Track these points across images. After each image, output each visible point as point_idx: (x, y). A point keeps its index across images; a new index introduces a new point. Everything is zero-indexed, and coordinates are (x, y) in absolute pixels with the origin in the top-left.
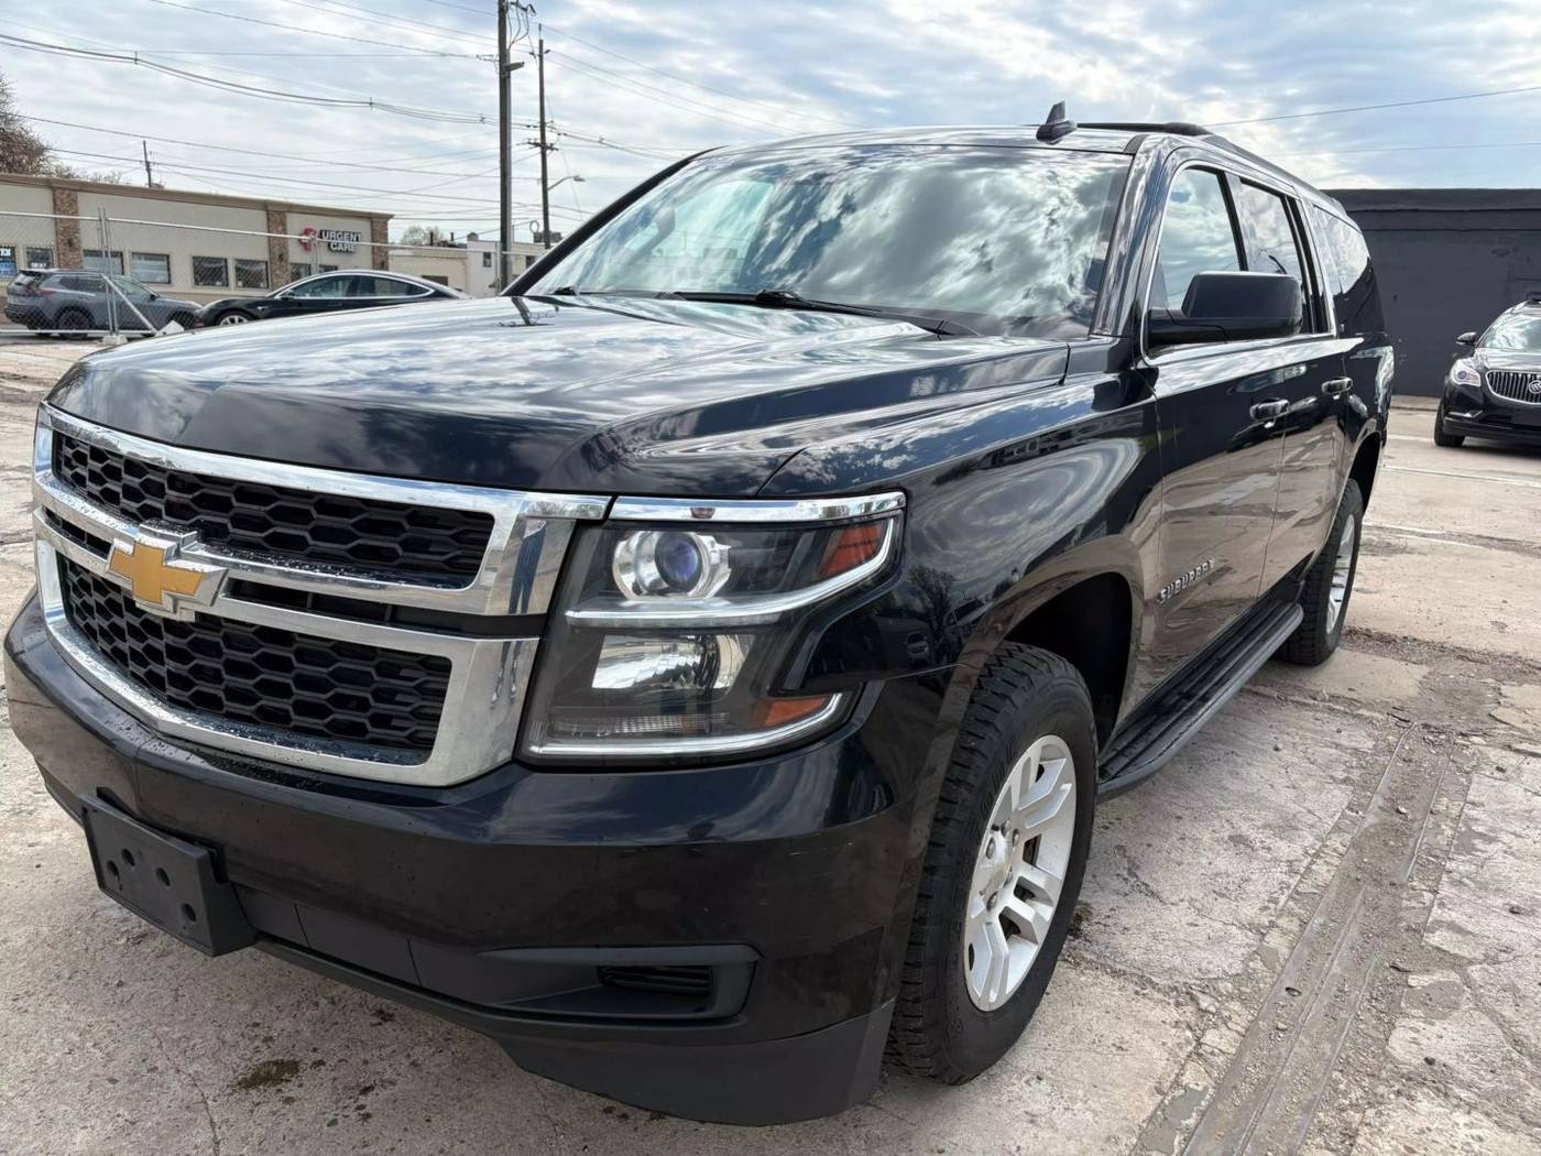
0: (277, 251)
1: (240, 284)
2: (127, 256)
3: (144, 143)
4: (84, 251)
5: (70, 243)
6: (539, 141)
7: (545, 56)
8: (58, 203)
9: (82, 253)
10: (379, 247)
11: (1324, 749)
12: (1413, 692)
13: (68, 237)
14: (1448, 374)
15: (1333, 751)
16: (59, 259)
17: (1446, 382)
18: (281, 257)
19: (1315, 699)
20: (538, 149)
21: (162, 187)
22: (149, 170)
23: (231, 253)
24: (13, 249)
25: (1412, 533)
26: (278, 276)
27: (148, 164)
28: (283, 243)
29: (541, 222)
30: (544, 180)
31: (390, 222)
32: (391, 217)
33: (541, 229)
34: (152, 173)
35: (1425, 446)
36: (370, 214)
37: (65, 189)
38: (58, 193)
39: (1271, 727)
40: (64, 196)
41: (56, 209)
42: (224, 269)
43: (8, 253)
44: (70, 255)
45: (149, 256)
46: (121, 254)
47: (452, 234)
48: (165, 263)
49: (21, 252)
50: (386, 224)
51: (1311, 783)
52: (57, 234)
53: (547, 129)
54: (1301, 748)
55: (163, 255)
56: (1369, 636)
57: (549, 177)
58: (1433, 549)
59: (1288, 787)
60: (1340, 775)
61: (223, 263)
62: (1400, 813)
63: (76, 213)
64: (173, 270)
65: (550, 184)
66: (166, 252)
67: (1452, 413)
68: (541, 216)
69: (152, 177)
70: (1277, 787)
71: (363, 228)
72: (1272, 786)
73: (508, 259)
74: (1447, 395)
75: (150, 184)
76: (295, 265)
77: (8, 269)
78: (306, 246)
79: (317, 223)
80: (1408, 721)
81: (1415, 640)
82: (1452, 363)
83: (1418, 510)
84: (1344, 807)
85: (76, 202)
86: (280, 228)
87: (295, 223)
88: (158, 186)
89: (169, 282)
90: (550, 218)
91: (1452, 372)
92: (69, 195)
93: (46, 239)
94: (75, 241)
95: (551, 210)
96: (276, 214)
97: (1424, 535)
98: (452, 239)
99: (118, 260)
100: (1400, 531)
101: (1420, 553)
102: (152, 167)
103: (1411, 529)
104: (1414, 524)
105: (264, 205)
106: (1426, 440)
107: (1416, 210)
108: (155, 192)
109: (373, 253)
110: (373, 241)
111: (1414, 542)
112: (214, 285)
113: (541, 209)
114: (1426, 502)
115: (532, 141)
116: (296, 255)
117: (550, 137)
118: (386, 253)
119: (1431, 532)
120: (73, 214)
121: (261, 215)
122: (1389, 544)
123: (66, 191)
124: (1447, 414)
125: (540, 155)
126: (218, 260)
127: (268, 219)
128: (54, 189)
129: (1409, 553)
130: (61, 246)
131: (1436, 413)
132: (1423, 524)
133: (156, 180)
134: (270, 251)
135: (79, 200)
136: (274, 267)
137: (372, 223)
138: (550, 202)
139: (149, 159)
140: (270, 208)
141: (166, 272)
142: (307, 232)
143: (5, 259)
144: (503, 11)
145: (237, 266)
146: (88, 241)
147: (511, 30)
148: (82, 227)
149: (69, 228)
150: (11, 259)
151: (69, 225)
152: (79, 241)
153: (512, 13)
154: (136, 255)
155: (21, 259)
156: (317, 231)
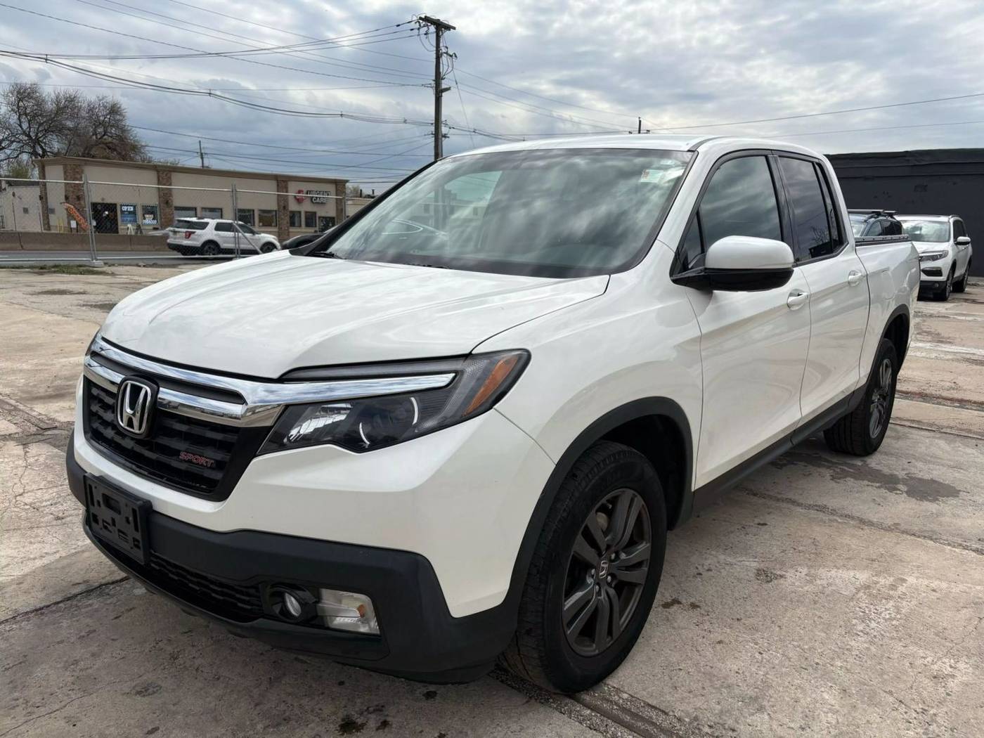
0: (282, 204)
1: (261, 224)
2: (199, 210)
3: (200, 142)
4: (175, 207)
5: (167, 203)
8: (161, 179)
9: (173, 207)
10: (340, 199)
13: (166, 198)
16: (161, 212)
18: (284, 207)
21: (210, 168)
22: (202, 158)
23: (256, 206)
24: (135, 207)
26: (282, 219)
27: (202, 154)
28: (285, 199)
31: (347, 184)
32: (348, 181)
34: (205, 160)
36: (335, 180)
38: (160, 173)
40: (164, 175)
41: (159, 183)
42: (252, 216)
43: (132, 209)
44: (167, 210)
45: (211, 210)
46: (196, 209)
47: (373, 191)
49: (139, 210)
50: (345, 185)
52: (160, 197)
55: (219, 209)
61: (252, 213)
63: (171, 185)
64: (224, 216)
66: (219, 206)
69: (205, 162)
71: (332, 188)
75: (203, 166)
76: (291, 212)
77: (133, 218)
78: (299, 201)
79: (305, 186)
85: (171, 178)
86: (284, 190)
87: (293, 187)
88: (207, 167)
92: (166, 175)
93: (153, 201)
94: (170, 201)
96: (282, 181)
98: (373, 193)
99: (194, 211)
102: (205, 156)
105: (276, 178)
108: (205, 171)
109: (337, 203)
110: (337, 195)
116: (293, 206)
118: (344, 202)
120: (169, 185)
121: (273, 184)
123: (165, 172)
126: (249, 211)
127: (278, 185)
128: (158, 172)
130: (162, 205)
134: (278, 203)
136: (281, 213)
137: (336, 185)
139: (203, 151)
140: (279, 179)
142: (300, 192)
143: (130, 212)
144: (438, 57)
145: (260, 215)
146: (178, 201)
147: (443, 69)
148: (174, 193)
149: (167, 194)
150: (134, 213)
151: (166, 192)
152: (172, 202)
153: (444, 59)
154: (203, 208)
155: (139, 212)
156: (305, 191)
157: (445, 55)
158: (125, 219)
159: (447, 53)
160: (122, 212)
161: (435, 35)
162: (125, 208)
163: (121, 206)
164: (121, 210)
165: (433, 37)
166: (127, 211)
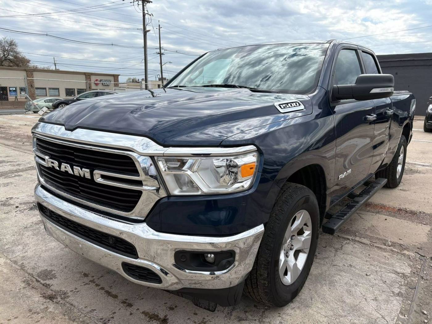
0: (88, 86)
2: (47, 89)
3: (54, 58)
4: (36, 88)
5: (32, 86)
6: (159, 52)
7: (160, 29)
8: (28, 75)
9: (35, 88)
10: (116, 83)
11: (389, 274)
12: (425, 240)
13: (31, 84)
14: (427, 109)
15: (393, 275)
16: (29, 90)
17: (427, 112)
18: (90, 87)
19: (385, 245)
20: (159, 55)
21: (59, 70)
22: (55, 65)
23: (76, 87)
25: (419, 165)
28: (90, 84)
29: (160, 75)
30: (161, 63)
31: (119, 76)
32: (119, 75)
33: (161, 77)
34: (56, 66)
35: (421, 132)
36: (113, 75)
37: (30, 71)
38: (28, 72)
39: (367, 261)
40: (30, 73)
41: (27, 76)
42: (74, 92)
43: (15, 89)
44: (32, 89)
45: (54, 89)
48: (58, 91)
49: (18, 89)
50: (118, 77)
51: (384, 297)
52: (28, 83)
53: (161, 49)
54: (379, 274)
56: (407, 212)
57: (162, 62)
58: (427, 171)
59: (373, 300)
60: (397, 291)
62: (424, 314)
63: (33, 77)
64: (60, 92)
65: (163, 64)
66: (58, 87)
67: (429, 122)
68: (160, 73)
70: (369, 300)
71: (112, 78)
72: (366, 299)
73: (147, 85)
74: (427, 116)
75: (56, 69)
77: (15, 93)
78: (97, 84)
79: (99, 78)
80: (424, 256)
81: (424, 213)
82: (428, 106)
83: (421, 155)
84: (398, 312)
85: (33, 75)
86: (89, 80)
87: (93, 78)
88: (58, 69)
89: (59, 96)
90: (163, 74)
91: (428, 109)
93: (25, 85)
94: (33, 85)
95: (163, 71)
96: (88, 76)
97: (423, 166)
98: (139, 80)
99: (45, 90)
100: (415, 164)
101: (423, 173)
102: (56, 65)
103: (419, 163)
104: (420, 161)
105: (85, 74)
106: (421, 130)
107: (414, 60)
108: (57, 72)
109: (115, 85)
110: (114, 82)
111: (420, 168)
112: (71, 96)
113: (160, 71)
114: (423, 153)
115: (157, 52)
116: (94, 87)
117: (162, 51)
118: (118, 85)
119: (426, 164)
120: (32, 78)
121: (84, 77)
122: (412, 170)
124: (427, 122)
125: (160, 56)
126: (73, 89)
127: (86, 77)
128: (27, 71)
129: (419, 173)
130: (29, 87)
131: (424, 121)
132: (423, 161)
133: (57, 68)
134: (86, 86)
135: (34, 74)
137: (114, 77)
138: (163, 69)
139: (55, 62)
141: (58, 93)
142: (97, 80)
143: (14, 91)
144: (144, 16)
145: (77, 91)
146: (37, 85)
147: (147, 21)
148: (35, 81)
149: (31, 82)
150: (15, 91)
151: (31, 81)
152: (34, 85)
153: (147, 16)
154: (50, 89)
155: (18, 91)
156: (99, 80)
157: (147, 14)
158: (11, 94)
159: (148, 14)
160: (10, 91)
161: (142, 5)
162: (11, 89)
163: (10, 88)
164: (10, 90)
165: (141, 6)
166: (12, 90)
